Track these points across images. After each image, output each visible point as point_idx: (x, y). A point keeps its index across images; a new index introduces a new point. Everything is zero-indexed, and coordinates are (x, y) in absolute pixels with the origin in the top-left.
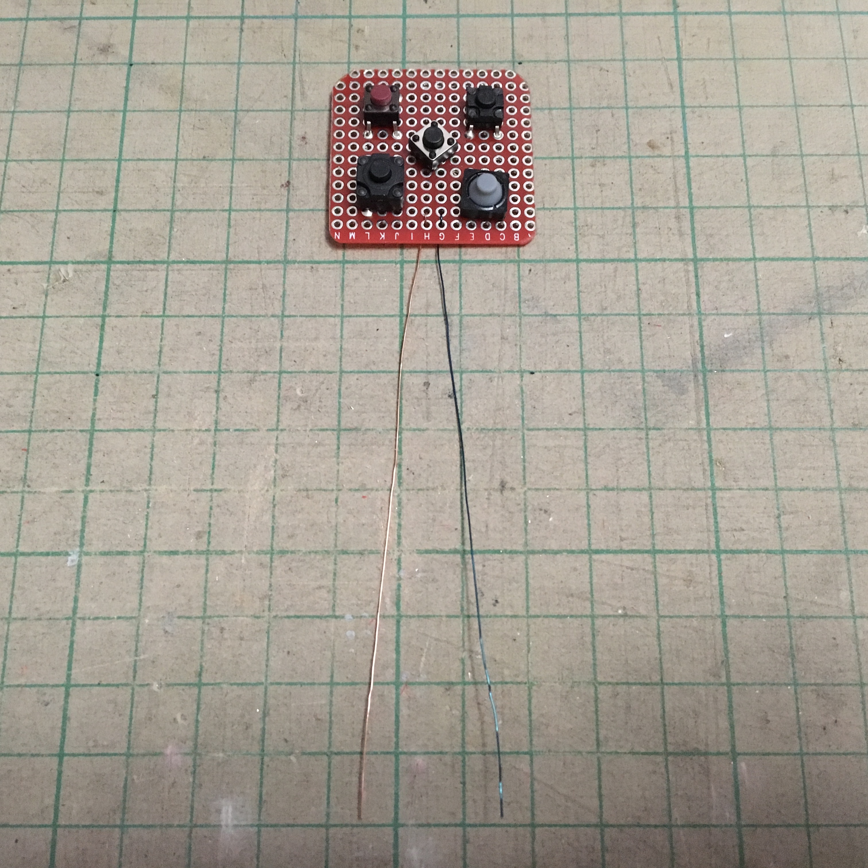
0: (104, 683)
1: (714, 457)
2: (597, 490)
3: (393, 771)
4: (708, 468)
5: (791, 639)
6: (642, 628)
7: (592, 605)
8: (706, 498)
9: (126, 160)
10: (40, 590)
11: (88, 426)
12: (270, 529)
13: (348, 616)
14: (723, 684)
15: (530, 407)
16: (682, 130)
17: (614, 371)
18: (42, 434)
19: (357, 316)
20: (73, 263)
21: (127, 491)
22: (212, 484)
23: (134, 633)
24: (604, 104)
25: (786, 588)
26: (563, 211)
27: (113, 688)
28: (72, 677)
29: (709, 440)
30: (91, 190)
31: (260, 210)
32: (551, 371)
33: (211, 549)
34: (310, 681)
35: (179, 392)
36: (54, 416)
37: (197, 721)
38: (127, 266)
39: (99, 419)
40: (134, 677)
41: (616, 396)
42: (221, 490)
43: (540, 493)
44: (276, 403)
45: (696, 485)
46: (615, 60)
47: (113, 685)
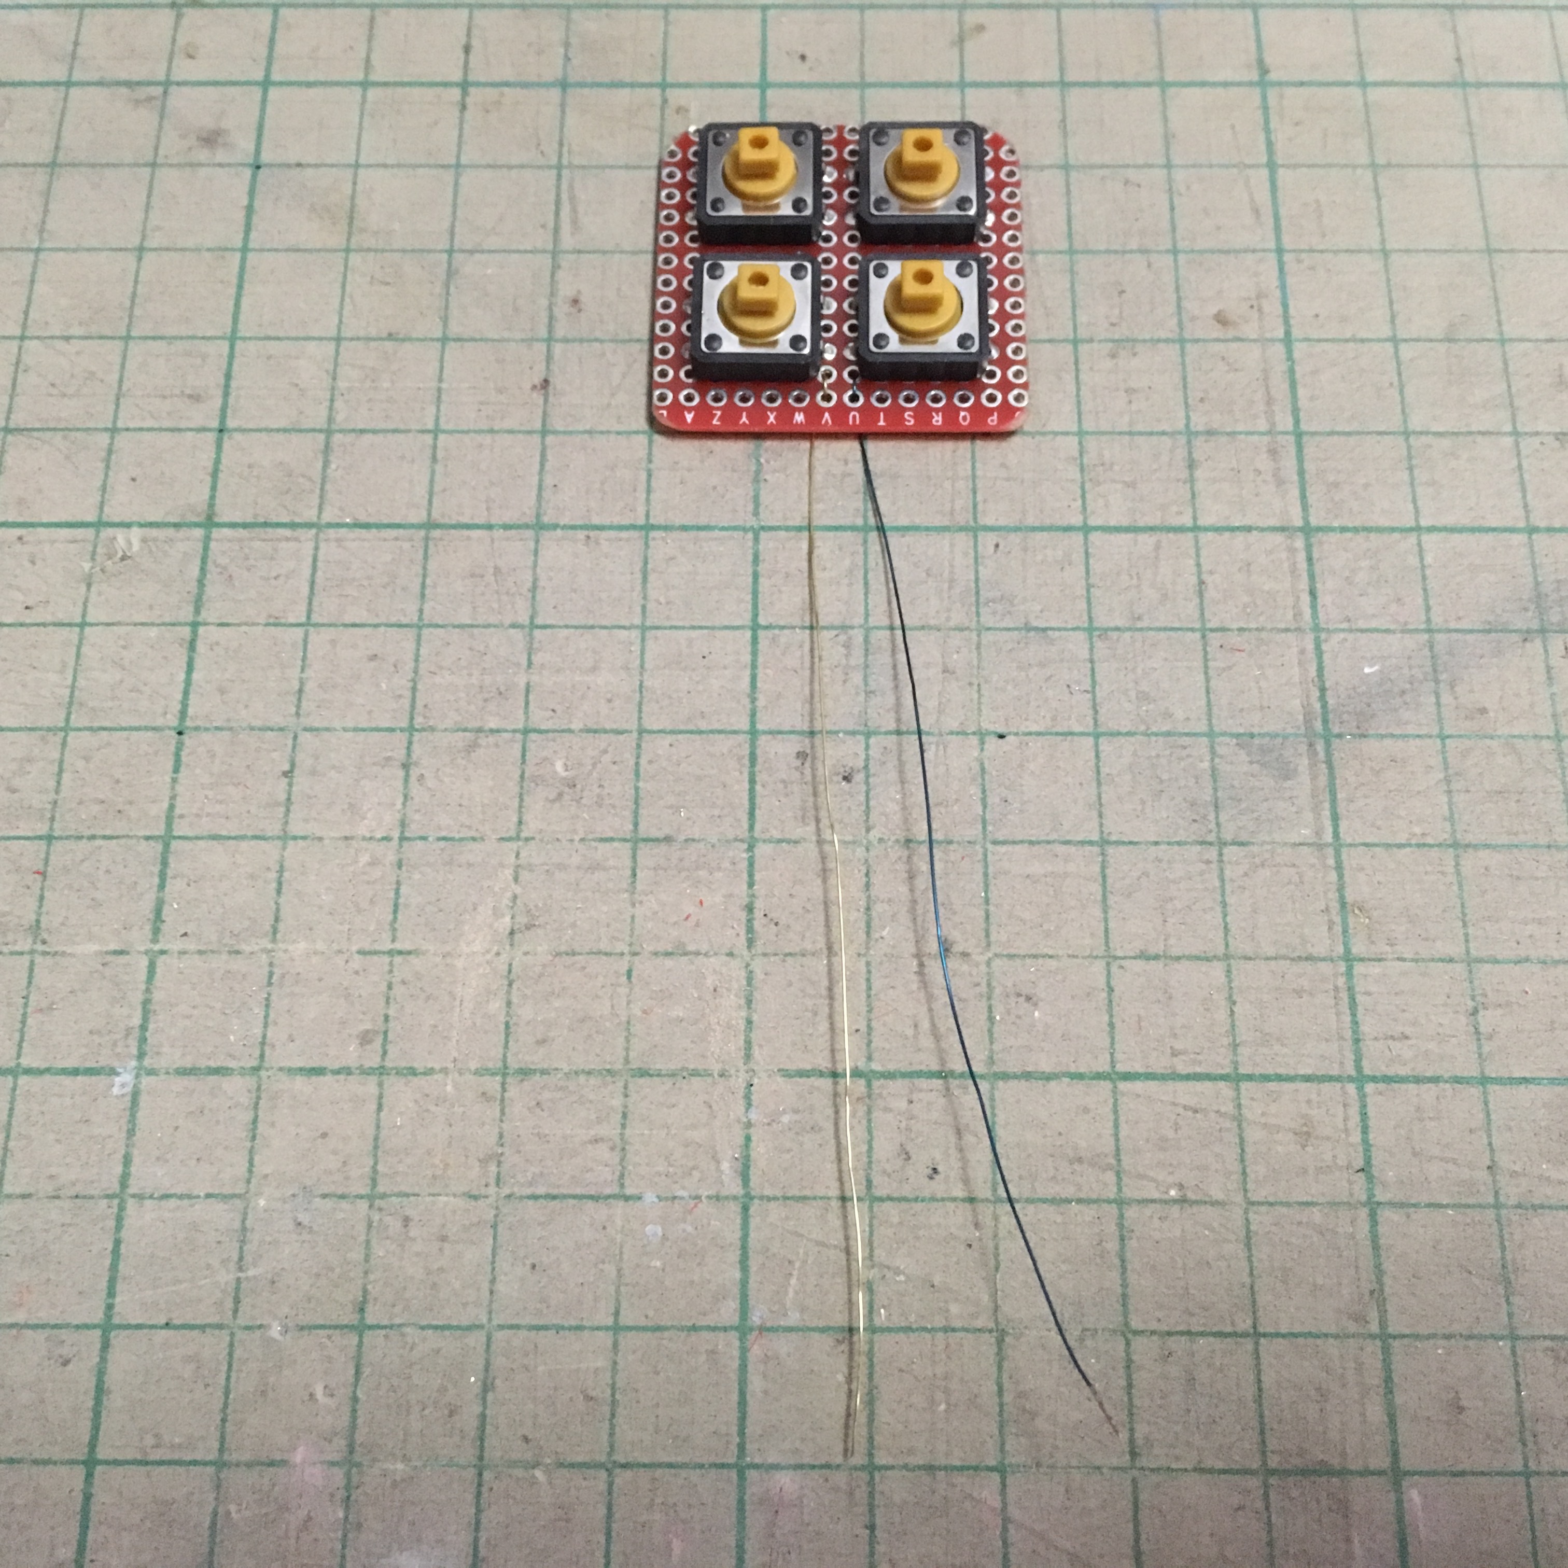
0: (177, 1322)
1: (1349, 899)
2: (1124, 958)
3: (733, 1503)
4: (1338, 919)
5: (1503, 1249)
6: (1215, 1225)
7: (1119, 1179)
8: (1335, 975)
9: (244, 339)
10: (58, 1141)
11: (160, 830)
12: (503, 1027)
13: (650, 1197)
14: (1372, 1337)
15: (997, 800)
16: (1278, 293)
17: (1156, 735)
18: (71, 845)
19: (671, 628)
20: (141, 525)
21: (230, 952)
22: (393, 941)
23: (237, 1225)
24: (1134, 246)
25: (1492, 1150)
26: (1059, 438)
27: (195, 1333)
28: (117, 1309)
29: (1339, 867)
30: (177, 392)
31: (491, 431)
32: (1039, 734)
33: (389, 1064)
34: (573, 1323)
35: (334, 767)
36: (95, 809)
37: (355, 1399)
38: (242, 533)
39: (181, 816)
40: (236, 1311)
41: (1162, 782)
42: (409, 953)
43: (1018, 962)
44: (517, 789)
45: (1315, 951)
46: (1151, 166)
47: (192, 1327)
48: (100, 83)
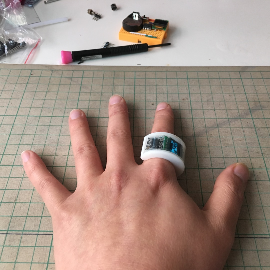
9: (80, 100)
14: (200, 192)
16: (189, 97)
18: (60, 146)
24: (174, 93)
36: (63, 143)
46: (176, 86)
48: (65, 77)
